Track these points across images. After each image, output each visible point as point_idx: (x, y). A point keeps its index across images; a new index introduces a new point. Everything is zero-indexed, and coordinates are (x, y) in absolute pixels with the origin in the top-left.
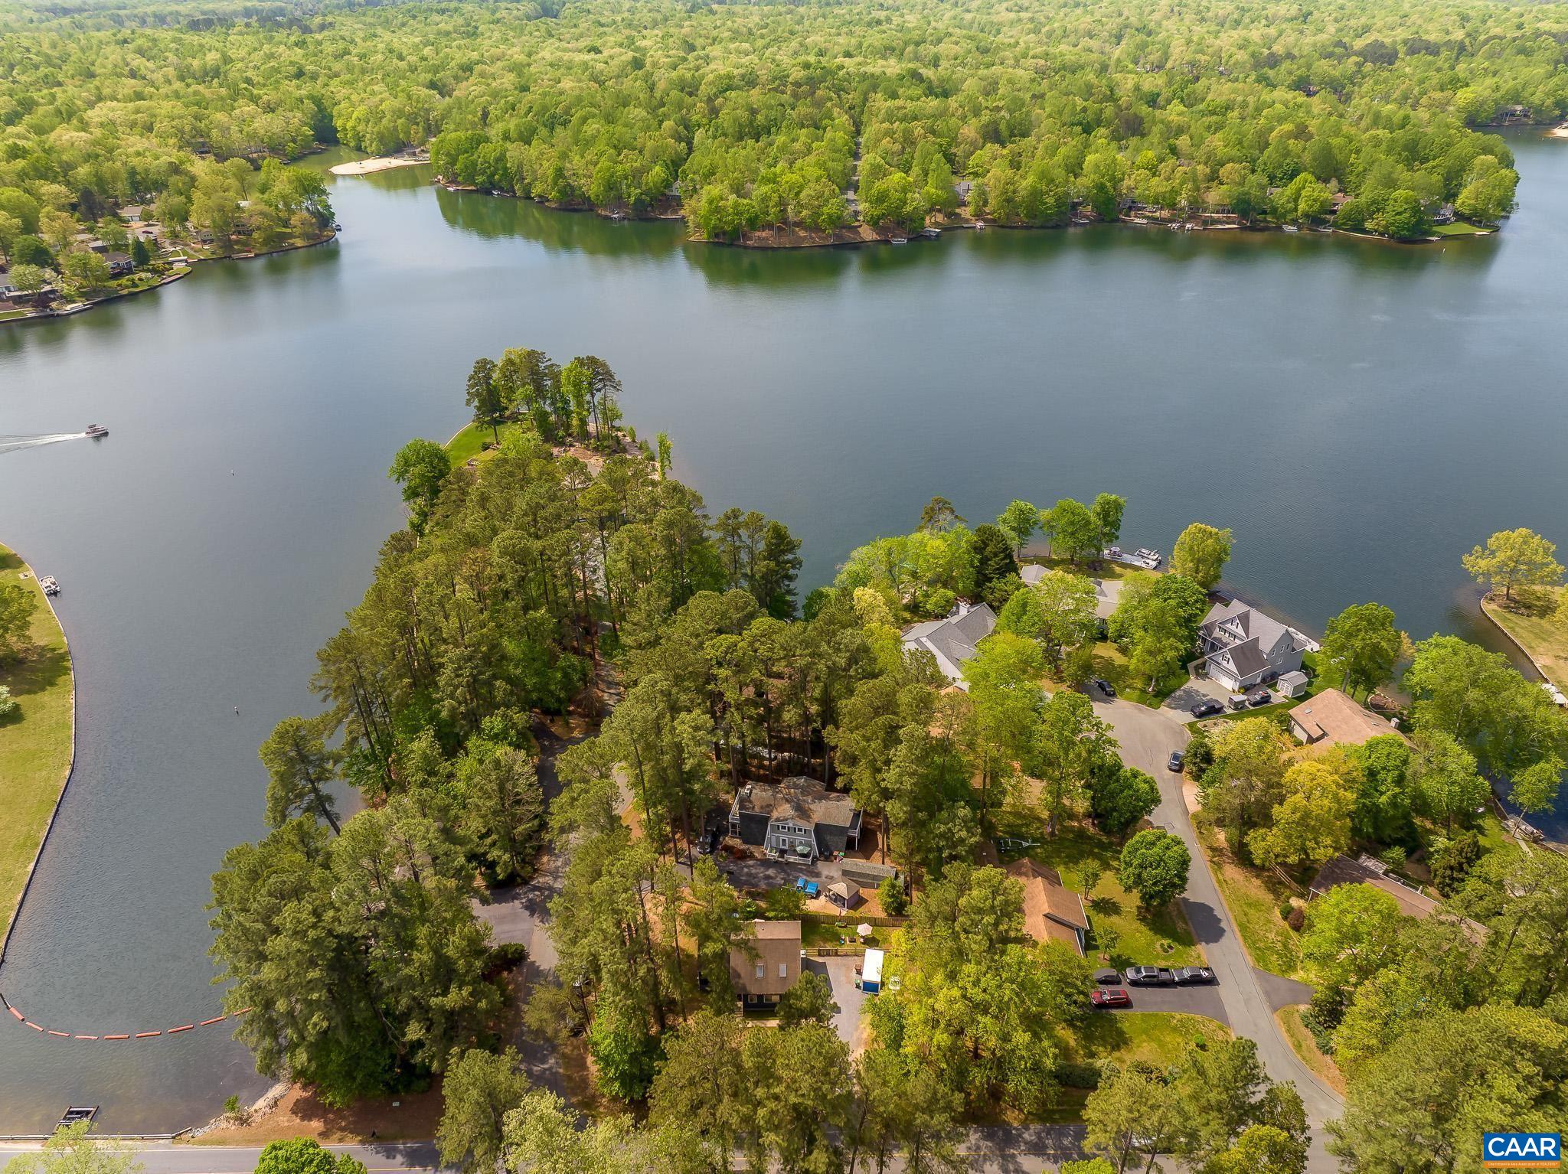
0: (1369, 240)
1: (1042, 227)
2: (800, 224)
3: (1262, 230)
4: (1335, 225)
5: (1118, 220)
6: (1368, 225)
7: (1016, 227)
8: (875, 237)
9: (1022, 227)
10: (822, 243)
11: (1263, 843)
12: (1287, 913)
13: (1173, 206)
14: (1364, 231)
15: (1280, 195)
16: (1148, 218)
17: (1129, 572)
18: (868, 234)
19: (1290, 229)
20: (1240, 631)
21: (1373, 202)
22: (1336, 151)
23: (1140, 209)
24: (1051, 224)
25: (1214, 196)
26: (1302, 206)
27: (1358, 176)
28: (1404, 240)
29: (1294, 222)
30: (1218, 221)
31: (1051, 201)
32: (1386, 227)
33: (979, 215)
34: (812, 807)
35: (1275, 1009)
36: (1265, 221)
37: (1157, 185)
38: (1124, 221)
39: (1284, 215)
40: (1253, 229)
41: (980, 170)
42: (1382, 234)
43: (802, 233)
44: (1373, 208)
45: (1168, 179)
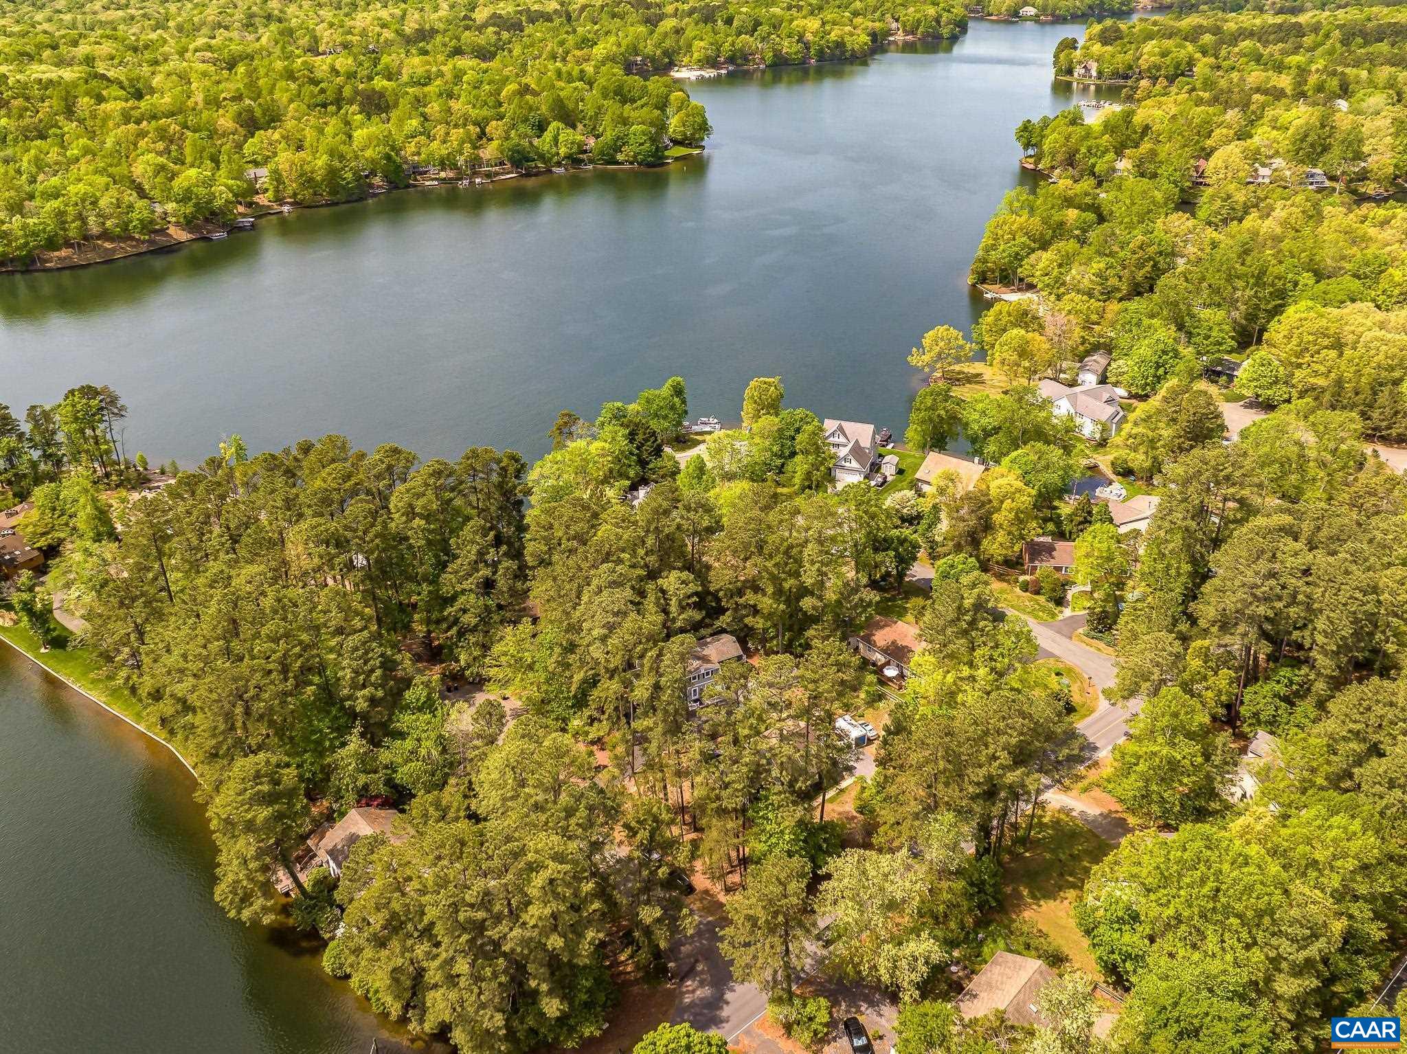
0: (621, 170)
1: (348, 202)
2: (105, 235)
3: (536, 175)
4: (591, 161)
5: (408, 186)
6: (620, 157)
7: (322, 206)
8: (190, 236)
9: (327, 205)
10: (135, 251)
11: (996, 545)
12: (1025, 587)
13: (454, 166)
14: (618, 163)
15: (544, 143)
16: (436, 179)
17: (707, 437)
18: (181, 235)
19: (559, 170)
20: (842, 440)
21: (618, 138)
22: (566, 102)
23: (426, 172)
24: (354, 197)
25: (489, 152)
26: (563, 151)
27: (591, 118)
28: (650, 165)
29: (559, 164)
30: (497, 174)
31: (349, 175)
32: (635, 156)
33: (280, 201)
34: (705, 653)
35: (1071, 638)
36: (536, 167)
37: (437, 148)
38: (415, 186)
39: (550, 159)
40: (528, 175)
41: (259, 158)
42: (631, 163)
43: (108, 245)
44: (619, 143)
45: (444, 142)
